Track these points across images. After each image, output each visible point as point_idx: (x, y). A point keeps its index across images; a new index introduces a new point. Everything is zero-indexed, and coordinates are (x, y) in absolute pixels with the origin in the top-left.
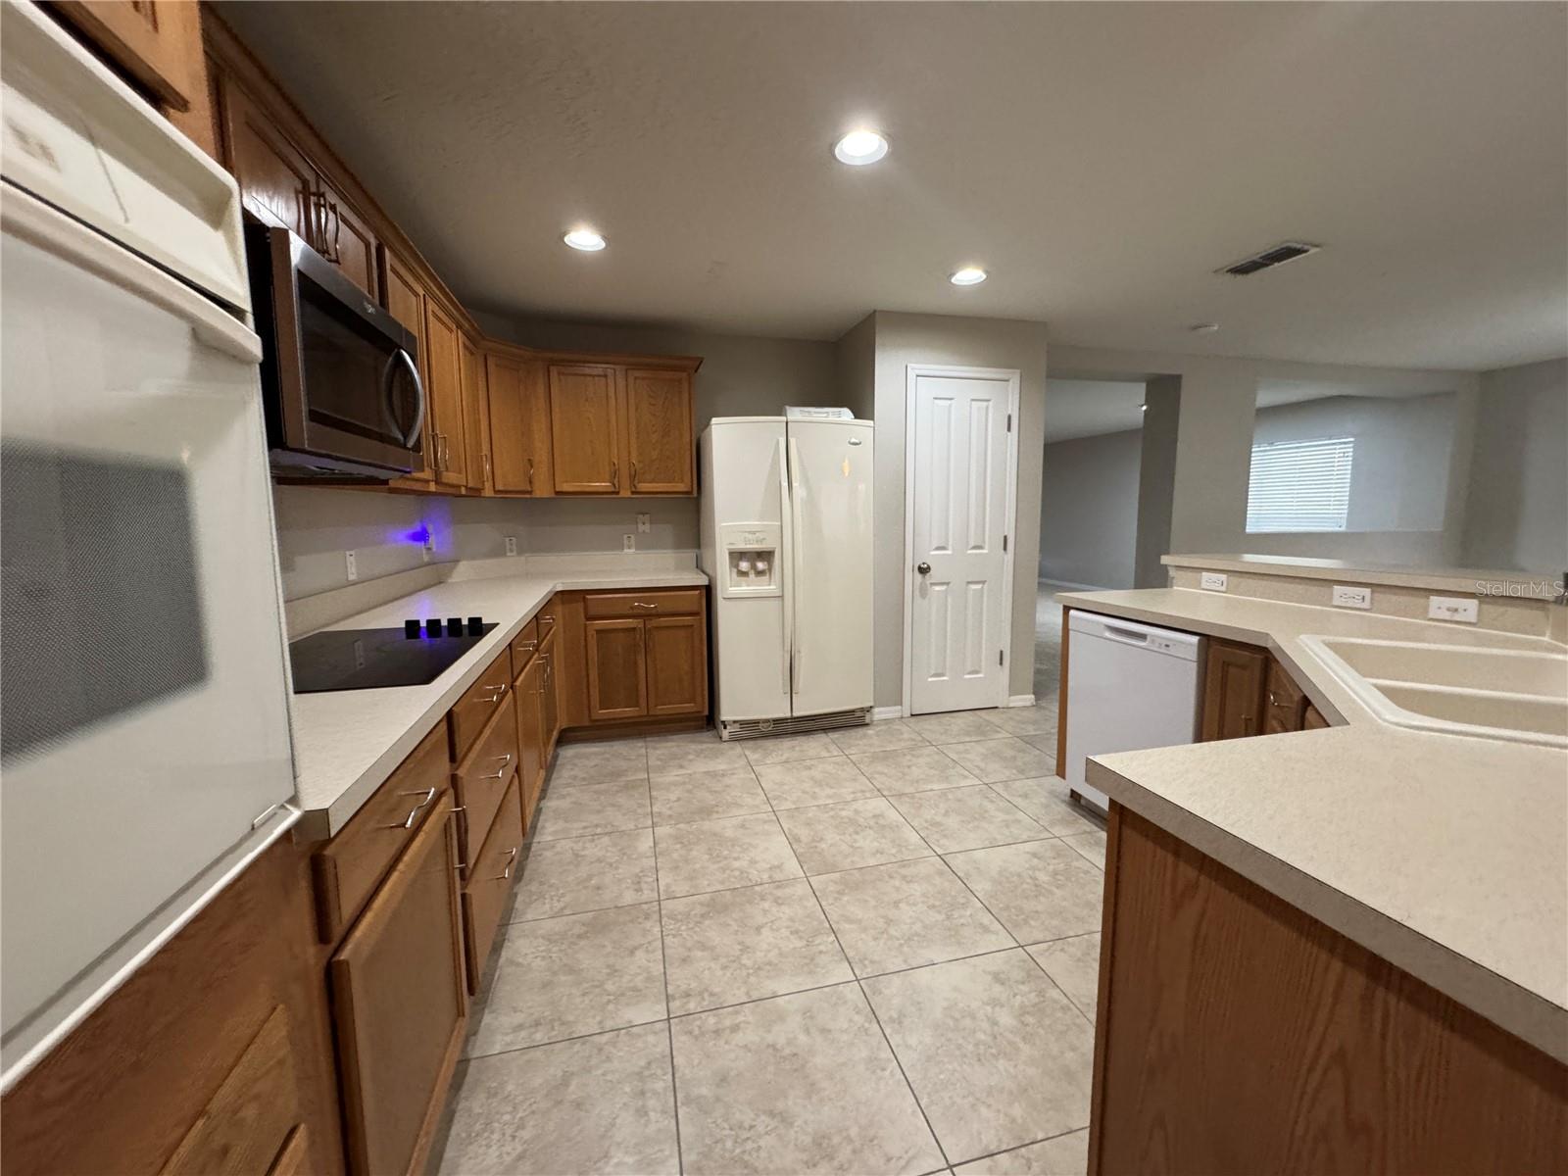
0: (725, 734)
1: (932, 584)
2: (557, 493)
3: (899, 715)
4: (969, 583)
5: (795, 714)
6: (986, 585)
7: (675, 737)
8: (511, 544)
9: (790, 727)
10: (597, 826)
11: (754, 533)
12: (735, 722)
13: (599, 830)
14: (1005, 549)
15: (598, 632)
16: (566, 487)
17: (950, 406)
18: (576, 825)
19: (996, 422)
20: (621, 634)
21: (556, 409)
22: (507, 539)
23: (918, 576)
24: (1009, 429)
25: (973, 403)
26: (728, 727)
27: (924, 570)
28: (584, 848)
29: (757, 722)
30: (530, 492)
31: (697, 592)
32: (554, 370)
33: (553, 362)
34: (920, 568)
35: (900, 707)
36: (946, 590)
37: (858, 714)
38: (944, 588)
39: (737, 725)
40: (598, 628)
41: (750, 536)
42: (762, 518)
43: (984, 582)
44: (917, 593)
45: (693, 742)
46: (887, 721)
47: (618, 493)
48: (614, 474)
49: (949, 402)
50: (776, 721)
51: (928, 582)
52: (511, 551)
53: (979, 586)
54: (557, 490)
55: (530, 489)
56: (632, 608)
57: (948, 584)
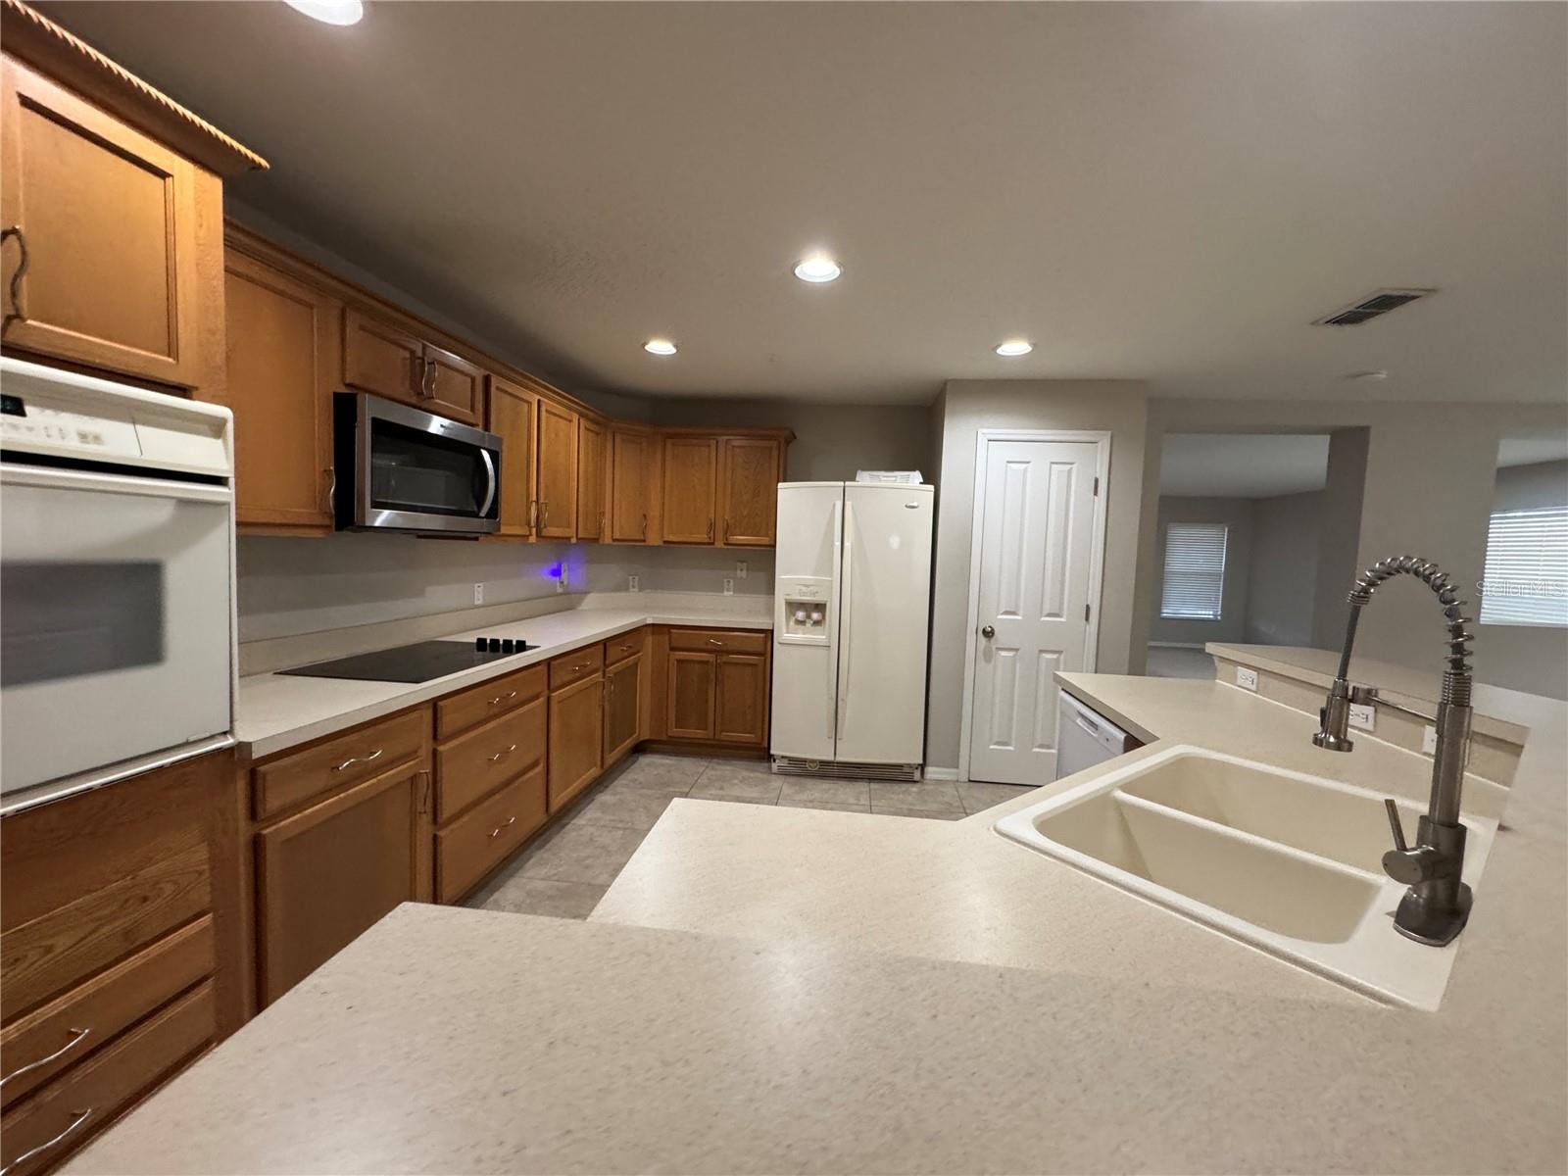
0: (775, 766)
1: (998, 649)
2: (665, 542)
3: (954, 778)
4: (1041, 651)
5: (840, 759)
6: (1062, 657)
7: (734, 762)
8: (634, 582)
9: (836, 771)
10: (621, 821)
11: (808, 586)
12: (783, 757)
13: (620, 825)
14: (1087, 619)
15: (679, 661)
16: (671, 538)
17: (1025, 471)
18: (608, 818)
19: (1080, 486)
20: (696, 666)
21: (668, 474)
22: (631, 578)
23: (983, 640)
24: (1096, 493)
25: (1053, 466)
26: (777, 761)
27: (988, 634)
28: (600, 836)
29: (804, 761)
30: (644, 541)
31: (762, 635)
32: (669, 443)
33: (671, 436)
34: (984, 632)
35: (954, 770)
36: (1014, 656)
37: (906, 770)
38: (1011, 654)
39: (786, 761)
40: (678, 657)
41: (804, 589)
42: (815, 574)
43: (1060, 652)
44: (980, 654)
45: (747, 769)
46: (939, 782)
47: (713, 544)
48: (712, 526)
49: (1024, 466)
50: (823, 763)
51: (994, 648)
52: (634, 587)
53: (1055, 656)
54: (666, 539)
55: (642, 538)
56: (707, 644)
57: (1017, 650)
